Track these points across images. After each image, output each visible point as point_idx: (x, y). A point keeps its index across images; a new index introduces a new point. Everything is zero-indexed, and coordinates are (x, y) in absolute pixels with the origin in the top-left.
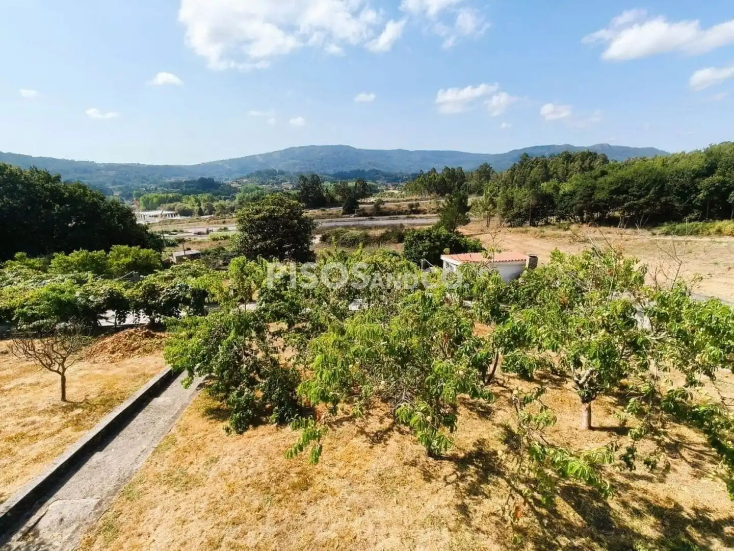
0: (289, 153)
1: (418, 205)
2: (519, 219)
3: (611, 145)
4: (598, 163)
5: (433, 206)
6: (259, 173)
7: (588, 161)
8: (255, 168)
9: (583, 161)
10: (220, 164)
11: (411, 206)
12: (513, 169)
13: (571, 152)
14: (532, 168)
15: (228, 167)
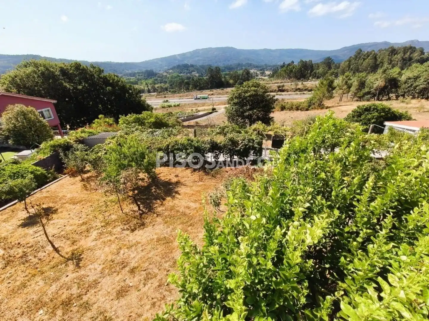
0: (196, 53)
1: (283, 86)
2: (369, 96)
3: (420, 40)
4: (416, 55)
5: (294, 87)
6: (179, 66)
7: (408, 53)
8: (176, 63)
9: (405, 53)
10: (156, 61)
11: (279, 87)
12: (350, 61)
13: (396, 47)
14: (364, 59)
15: (160, 63)
